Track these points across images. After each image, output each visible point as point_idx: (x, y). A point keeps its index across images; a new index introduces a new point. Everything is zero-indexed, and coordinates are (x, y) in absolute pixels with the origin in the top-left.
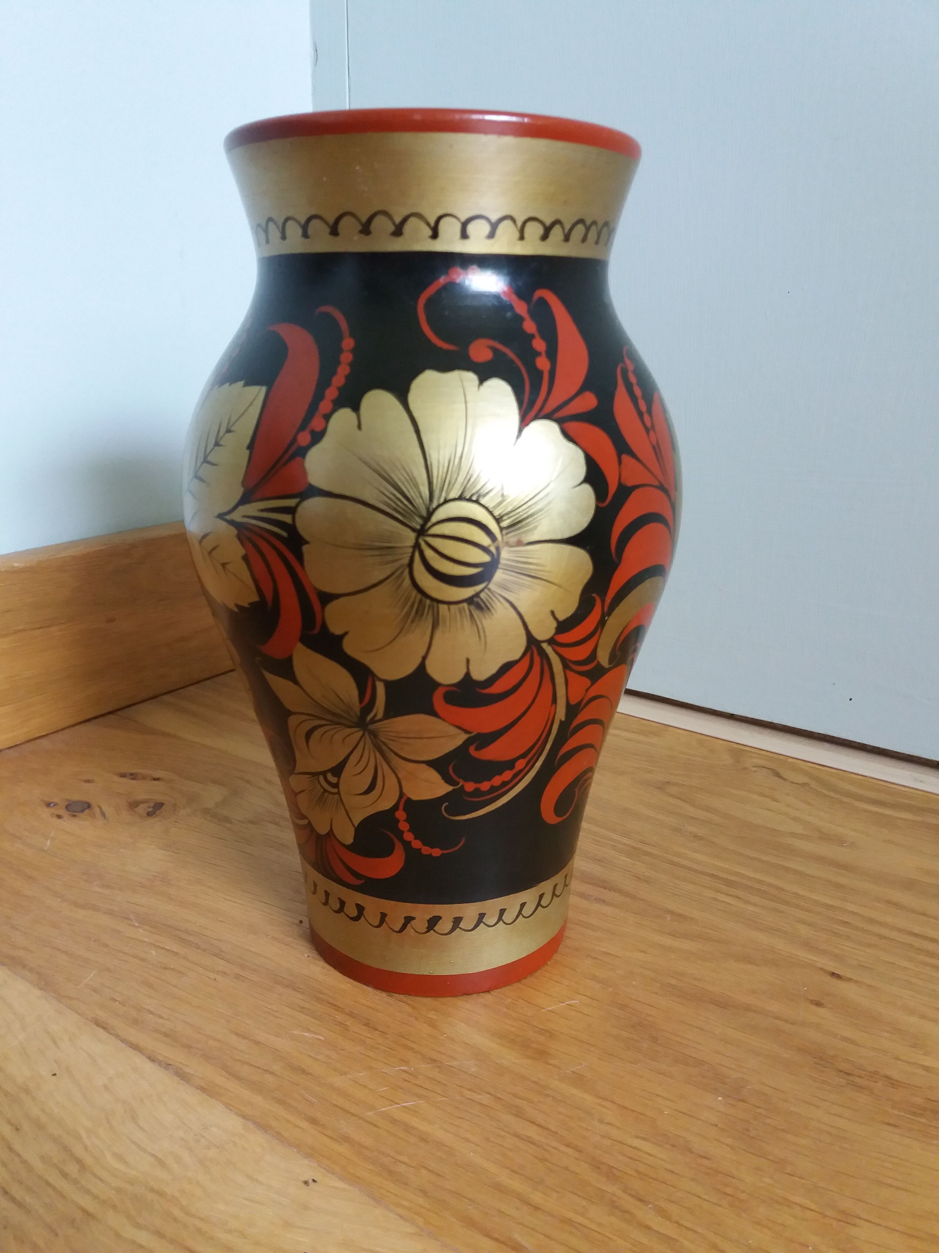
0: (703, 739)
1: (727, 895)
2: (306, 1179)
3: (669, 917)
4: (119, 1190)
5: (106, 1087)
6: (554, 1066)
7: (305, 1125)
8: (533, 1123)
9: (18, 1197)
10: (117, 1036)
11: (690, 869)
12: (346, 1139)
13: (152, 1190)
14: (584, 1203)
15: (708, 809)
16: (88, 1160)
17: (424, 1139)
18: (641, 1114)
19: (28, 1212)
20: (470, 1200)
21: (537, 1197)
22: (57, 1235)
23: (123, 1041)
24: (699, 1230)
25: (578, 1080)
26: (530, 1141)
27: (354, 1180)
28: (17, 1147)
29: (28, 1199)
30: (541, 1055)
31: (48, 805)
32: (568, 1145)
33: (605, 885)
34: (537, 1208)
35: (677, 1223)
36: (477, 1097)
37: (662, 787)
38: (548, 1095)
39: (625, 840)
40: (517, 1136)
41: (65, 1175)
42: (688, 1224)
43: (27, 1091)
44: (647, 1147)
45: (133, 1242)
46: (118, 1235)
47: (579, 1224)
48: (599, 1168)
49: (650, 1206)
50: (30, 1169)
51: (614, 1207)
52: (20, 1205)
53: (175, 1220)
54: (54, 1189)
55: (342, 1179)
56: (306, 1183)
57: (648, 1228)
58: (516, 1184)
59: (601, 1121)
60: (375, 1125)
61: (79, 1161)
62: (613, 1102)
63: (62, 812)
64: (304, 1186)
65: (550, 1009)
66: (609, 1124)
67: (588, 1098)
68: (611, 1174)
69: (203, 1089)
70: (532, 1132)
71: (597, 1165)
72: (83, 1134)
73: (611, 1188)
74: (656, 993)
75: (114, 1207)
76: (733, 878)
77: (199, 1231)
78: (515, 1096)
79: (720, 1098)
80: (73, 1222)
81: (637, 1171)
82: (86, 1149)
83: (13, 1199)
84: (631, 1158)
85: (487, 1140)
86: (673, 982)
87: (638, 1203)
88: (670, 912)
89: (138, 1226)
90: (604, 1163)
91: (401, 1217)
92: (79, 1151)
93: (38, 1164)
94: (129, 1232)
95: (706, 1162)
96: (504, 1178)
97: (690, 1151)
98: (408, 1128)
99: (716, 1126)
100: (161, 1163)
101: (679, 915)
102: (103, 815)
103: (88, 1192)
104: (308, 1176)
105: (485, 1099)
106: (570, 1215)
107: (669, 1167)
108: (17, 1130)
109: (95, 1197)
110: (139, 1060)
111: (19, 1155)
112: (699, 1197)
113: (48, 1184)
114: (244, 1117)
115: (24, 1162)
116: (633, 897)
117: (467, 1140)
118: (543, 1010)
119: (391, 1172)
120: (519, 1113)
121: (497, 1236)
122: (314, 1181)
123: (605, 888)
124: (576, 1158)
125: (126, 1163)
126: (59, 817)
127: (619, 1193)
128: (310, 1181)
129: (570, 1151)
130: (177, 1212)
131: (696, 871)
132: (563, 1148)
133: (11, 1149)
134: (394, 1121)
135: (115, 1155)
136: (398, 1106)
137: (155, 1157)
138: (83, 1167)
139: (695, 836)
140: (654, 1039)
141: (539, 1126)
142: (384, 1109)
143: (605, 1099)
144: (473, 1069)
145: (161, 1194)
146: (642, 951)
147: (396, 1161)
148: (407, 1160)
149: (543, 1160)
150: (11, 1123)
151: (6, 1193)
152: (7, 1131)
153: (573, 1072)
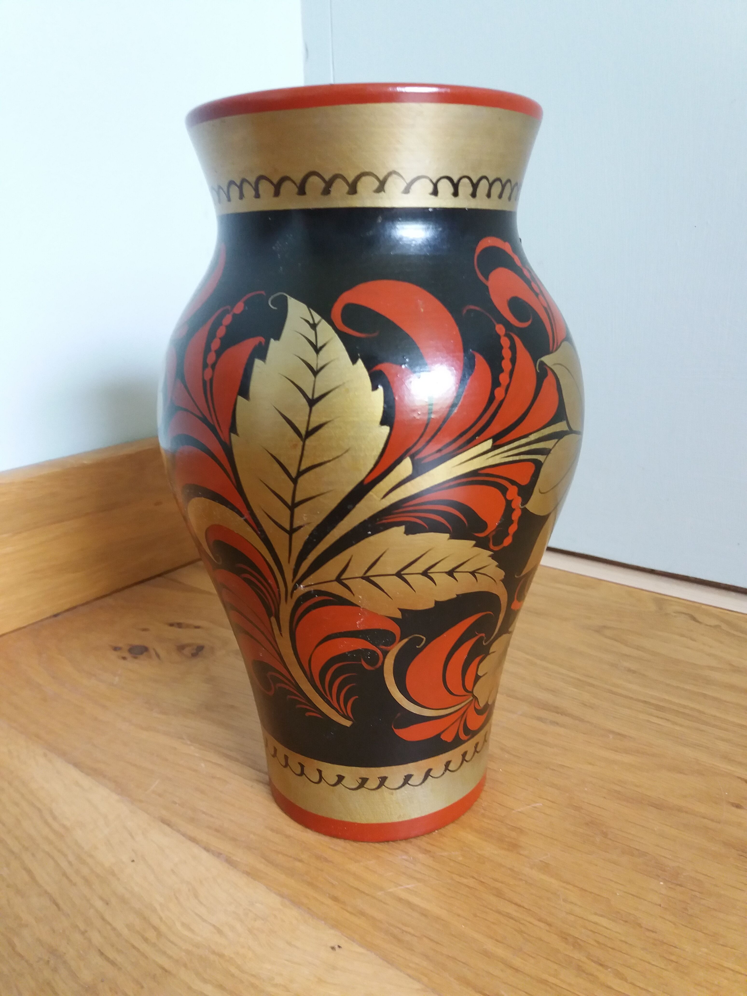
0: (630, 591)
1: (658, 717)
2: (332, 945)
3: (611, 736)
4: (188, 952)
5: (173, 871)
6: (525, 856)
7: (330, 902)
8: (511, 902)
9: (111, 957)
10: (179, 831)
11: (626, 697)
12: (362, 914)
13: (214, 952)
14: (556, 967)
15: (638, 648)
16: (163, 928)
17: (424, 914)
18: (599, 895)
19: (120, 969)
20: (464, 963)
21: (517, 962)
22: (142, 987)
23: (184, 835)
24: (650, 989)
25: (545, 867)
26: (509, 916)
27: (370, 946)
28: (108, 917)
29: (119, 959)
30: (514, 847)
31: (116, 649)
32: (540, 920)
33: (557, 710)
34: (517, 970)
35: (631, 983)
36: (464, 881)
37: (599, 630)
38: (521, 880)
39: (572, 674)
40: (499, 913)
41: (146, 940)
42: (642, 985)
43: (113, 873)
44: (604, 922)
46: (190, 988)
47: (553, 984)
48: (566, 939)
49: (609, 970)
50: (119, 935)
51: (580, 969)
52: (113, 963)
53: (233, 975)
54: (138, 950)
55: (361, 945)
56: (333, 948)
57: (609, 987)
58: (500, 951)
59: (565, 900)
60: (385, 903)
61: (155, 929)
62: (575, 886)
63: (127, 654)
64: (330, 950)
65: (519, 810)
66: (573, 903)
67: (554, 883)
68: (577, 944)
69: (248, 874)
70: (511, 909)
71: (564, 937)
72: (158, 907)
73: (577, 955)
74: (604, 798)
76: (661, 704)
77: (253, 985)
78: (496, 880)
79: (662, 883)
80: (154, 977)
81: (598, 942)
82: (161, 919)
83: (107, 959)
84: (591, 931)
85: (475, 916)
86: (617, 788)
87: (600, 968)
88: (612, 732)
89: (205, 981)
90: (569, 935)
91: (409, 976)
92: (155, 921)
93: (125, 932)
94: (198, 985)
95: (653, 935)
96: (490, 945)
97: (640, 925)
98: (410, 905)
99: (660, 905)
100: (220, 931)
101: (619, 734)
102: (158, 656)
103: (164, 953)
104: (334, 943)
105: (471, 882)
106: (545, 976)
107: (623, 939)
108: (107, 904)
109: (170, 957)
110: (196, 850)
111: (110, 924)
112: (649, 963)
113: (134, 947)
114: (282, 896)
115: (114, 929)
116: (582, 720)
117: (459, 916)
118: (514, 811)
119: (399, 940)
120: (499, 894)
122: (339, 947)
123: (558, 713)
124: (547, 931)
125: (192, 931)
126: (124, 658)
127: (584, 959)
128: (336, 947)
129: (542, 925)
130: (233, 970)
131: (631, 698)
132: (536, 923)
133: (103, 919)
134: (400, 900)
135: (183, 924)
136: (402, 887)
137: (214, 926)
138: (159, 934)
139: (629, 670)
140: (605, 835)
141: (516, 904)
142: (390, 890)
143: (568, 883)
144: (460, 858)
145: (221, 956)
146: (590, 764)
147: (403, 931)
148: (412, 931)
149: (521, 932)
150: (102, 899)
151: (102, 954)
152: (99, 904)
153: (541, 861)
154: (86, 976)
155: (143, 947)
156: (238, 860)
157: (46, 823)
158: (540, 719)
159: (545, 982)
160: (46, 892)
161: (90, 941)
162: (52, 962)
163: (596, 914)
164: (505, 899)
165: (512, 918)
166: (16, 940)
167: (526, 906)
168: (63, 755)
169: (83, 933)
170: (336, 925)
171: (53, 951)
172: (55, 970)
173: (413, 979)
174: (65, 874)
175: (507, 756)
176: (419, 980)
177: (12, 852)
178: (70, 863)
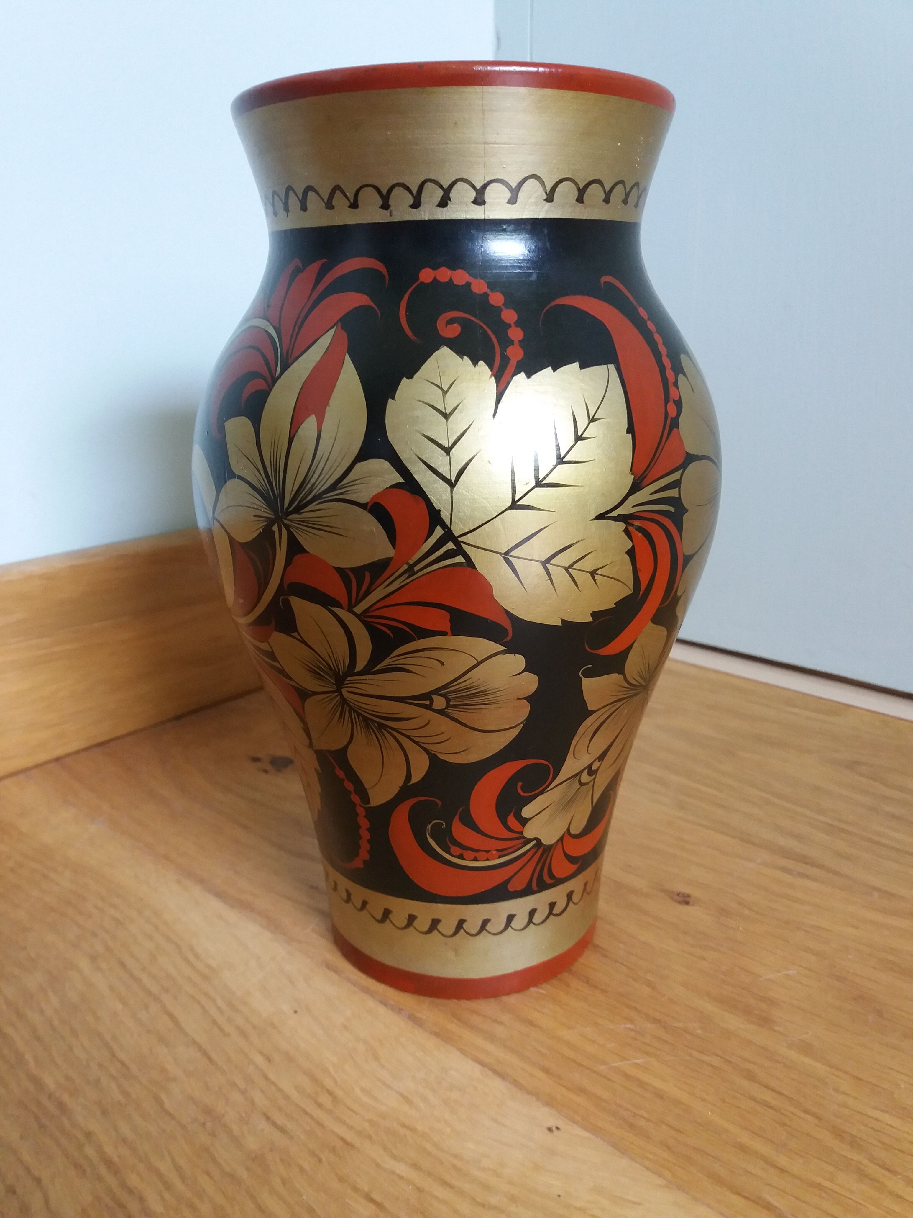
0: (887, 720)
2: (549, 1126)
3: (876, 894)
4: (372, 1123)
5: (346, 1027)
6: (781, 1033)
7: (541, 1075)
8: (767, 1087)
9: (279, 1122)
10: (348, 979)
11: (892, 848)
12: (581, 1091)
13: (404, 1126)
14: (831, 1169)
15: (902, 789)
16: (340, 1093)
17: (660, 1095)
18: (877, 1086)
19: (291, 1138)
20: (715, 1158)
21: (782, 1160)
22: (320, 1161)
23: (355, 984)
25: (806, 1048)
26: (766, 1104)
27: (596, 1131)
28: (272, 1076)
29: (289, 1126)
30: (765, 1021)
31: (256, 760)
32: (806, 1112)
33: (805, 860)
34: (782, 1170)
36: (706, 1058)
37: (852, 766)
38: (778, 1061)
39: (821, 818)
40: (754, 1099)
41: (320, 1106)
43: (273, 1025)
44: (887, 1118)
45: (393, 1173)
46: (378, 1165)
47: (828, 1189)
48: (841, 1136)
49: (899, 1176)
50: (287, 1098)
51: (862, 1175)
52: (282, 1130)
53: (429, 1154)
54: (312, 1117)
55: (584, 1128)
56: (550, 1129)
57: (900, 1197)
58: (758, 1146)
59: (837, 1090)
60: (609, 1080)
61: (330, 1093)
62: (846, 1073)
63: (268, 767)
64: (547, 1131)
65: (768, 977)
66: (845, 1093)
67: (820, 1069)
68: (855, 1143)
69: (437, 1035)
70: (768, 1096)
71: (838, 1133)
72: (331, 1068)
73: (855, 1156)
74: (875, 968)
75: (370, 1138)
77: (454, 1167)
80: (334, 1150)
81: (882, 1143)
82: (335, 1082)
83: (274, 1124)
84: (872, 1128)
85: (724, 1101)
86: (891, 958)
87: (887, 1174)
88: (878, 890)
89: (394, 1157)
90: (845, 1132)
91: (647, 1168)
92: (328, 1083)
93: (295, 1095)
94: (390, 1164)
96: (745, 1138)
98: (641, 1084)
100: (408, 1101)
101: (886, 892)
103: (344, 1123)
104: (552, 1122)
105: (715, 1061)
106: (819, 1180)
108: (269, 1060)
109: (351, 1128)
110: (371, 1003)
111: (275, 1084)
113: (306, 1112)
114: (481, 1063)
115: (280, 1090)
116: (836, 873)
117: (703, 1100)
118: (761, 979)
119: (631, 1125)
120: (751, 1077)
121: (747, 1195)
122: (557, 1128)
123: (806, 863)
124: (816, 1125)
125: (375, 1099)
126: (266, 771)
127: (865, 1161)
129: (808, 1117)
130: (429, 1147)
131: (898, 850)
132: (802, 1115)
133: (266, 1078)
134: (627, 1076)
135: (363, 1090)
136: (629, 1062)
137: (402, 1095)
138: (335, 1099)
139: (893, 816)
140: (879, 1013)
141: (773, 1090)
142: (616, 1064)
143: (838, 1069)
144: (699, 1032)
145: (413, 1130)
146: (853, 927)
147: (635, 1115)
148: (645, 1115)
149: (784, 1125)
150: (262, 1054)
151: (268, 1118)
152: (259, 1060)
153: (800, 1040)
154: (252, 1143)
155: (318, 1113)
156: (424, 1017)
157: (187, 960)
158: (785, 870)
159: (819, 1186)
160: (195, 1043)
161: (253, 1102)
162: (209, 1125)
163: (876, 1108)
164: (760, 1083)
165: (771, 1108)
166: (163, 1096)
167: (785, 1092)
168: (201, 881)
169: (243, 1092)
170: (550, 1102)
171: (208, 1111)
172: (213, 1134)
173: (652, 1172)
174: (214, 1022)
175: (746, 912)
176: (660, 1175)
177: (149, 993)
178: (219, 1009)
